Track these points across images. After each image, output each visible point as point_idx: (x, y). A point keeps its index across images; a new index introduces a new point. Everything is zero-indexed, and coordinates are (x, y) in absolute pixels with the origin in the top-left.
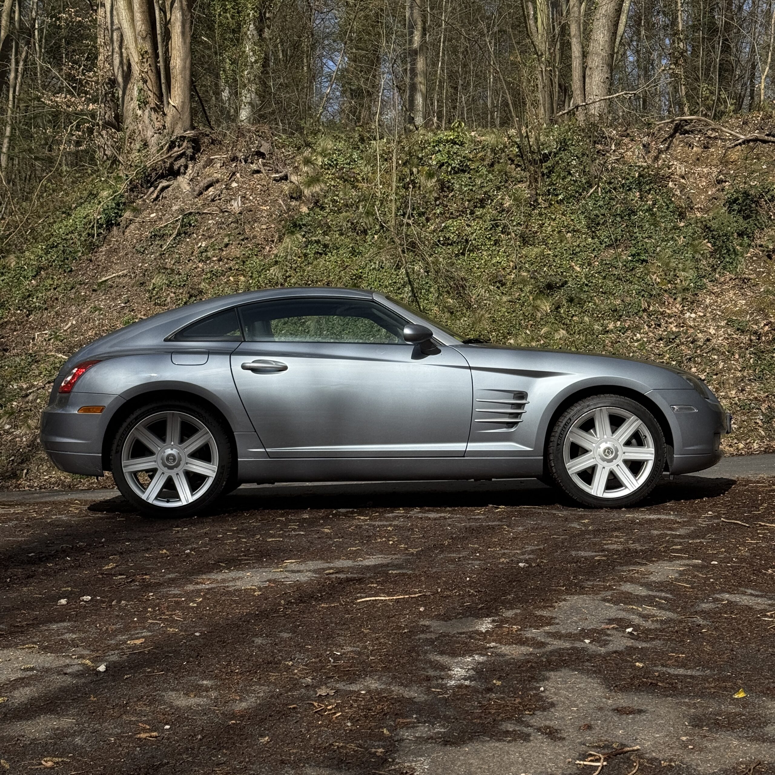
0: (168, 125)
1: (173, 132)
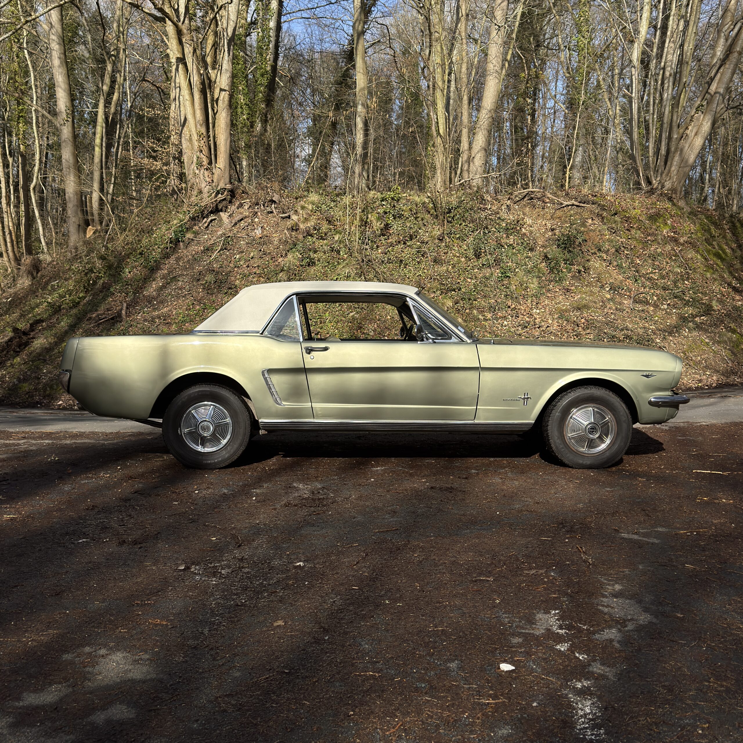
0: (215, 180)
1: (218, 185)
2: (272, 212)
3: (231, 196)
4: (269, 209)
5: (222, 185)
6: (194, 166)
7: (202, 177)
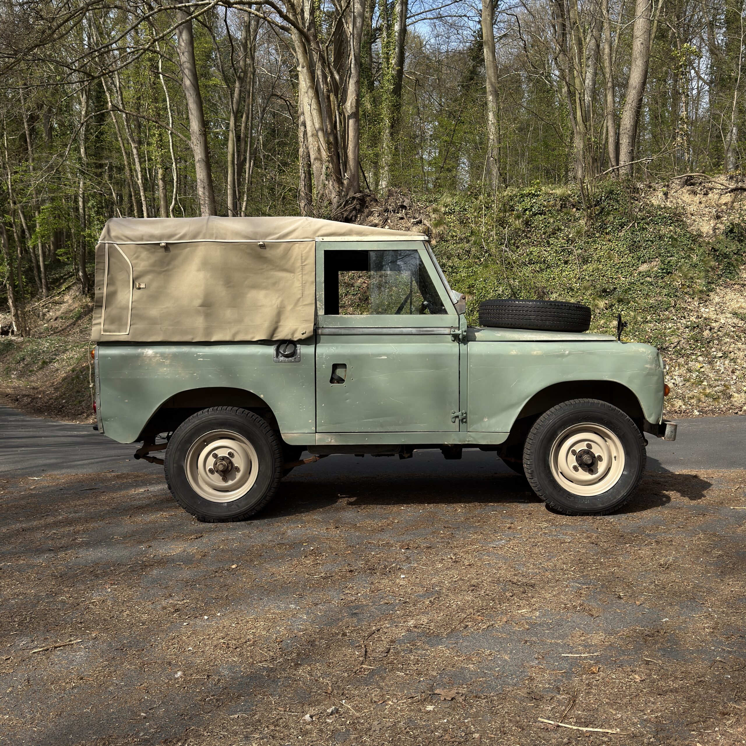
0: (344, 190)
1: (347, 194)
2: (402, 218)
3: (360, 204)
4: (399, 215)
5: (351, 194)
6: (323, 177)
7: (331, 188)
